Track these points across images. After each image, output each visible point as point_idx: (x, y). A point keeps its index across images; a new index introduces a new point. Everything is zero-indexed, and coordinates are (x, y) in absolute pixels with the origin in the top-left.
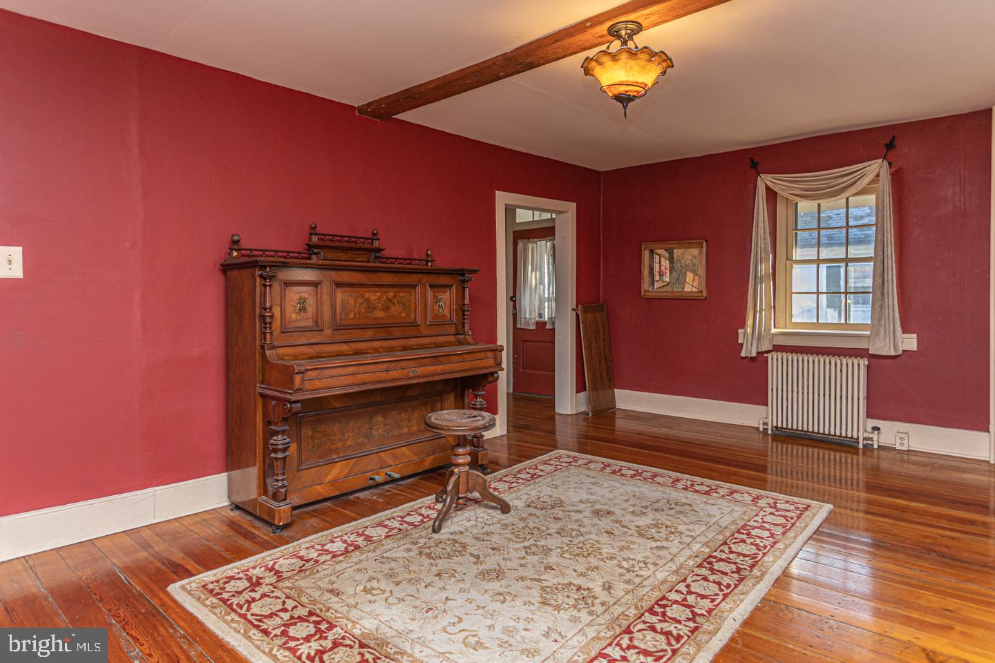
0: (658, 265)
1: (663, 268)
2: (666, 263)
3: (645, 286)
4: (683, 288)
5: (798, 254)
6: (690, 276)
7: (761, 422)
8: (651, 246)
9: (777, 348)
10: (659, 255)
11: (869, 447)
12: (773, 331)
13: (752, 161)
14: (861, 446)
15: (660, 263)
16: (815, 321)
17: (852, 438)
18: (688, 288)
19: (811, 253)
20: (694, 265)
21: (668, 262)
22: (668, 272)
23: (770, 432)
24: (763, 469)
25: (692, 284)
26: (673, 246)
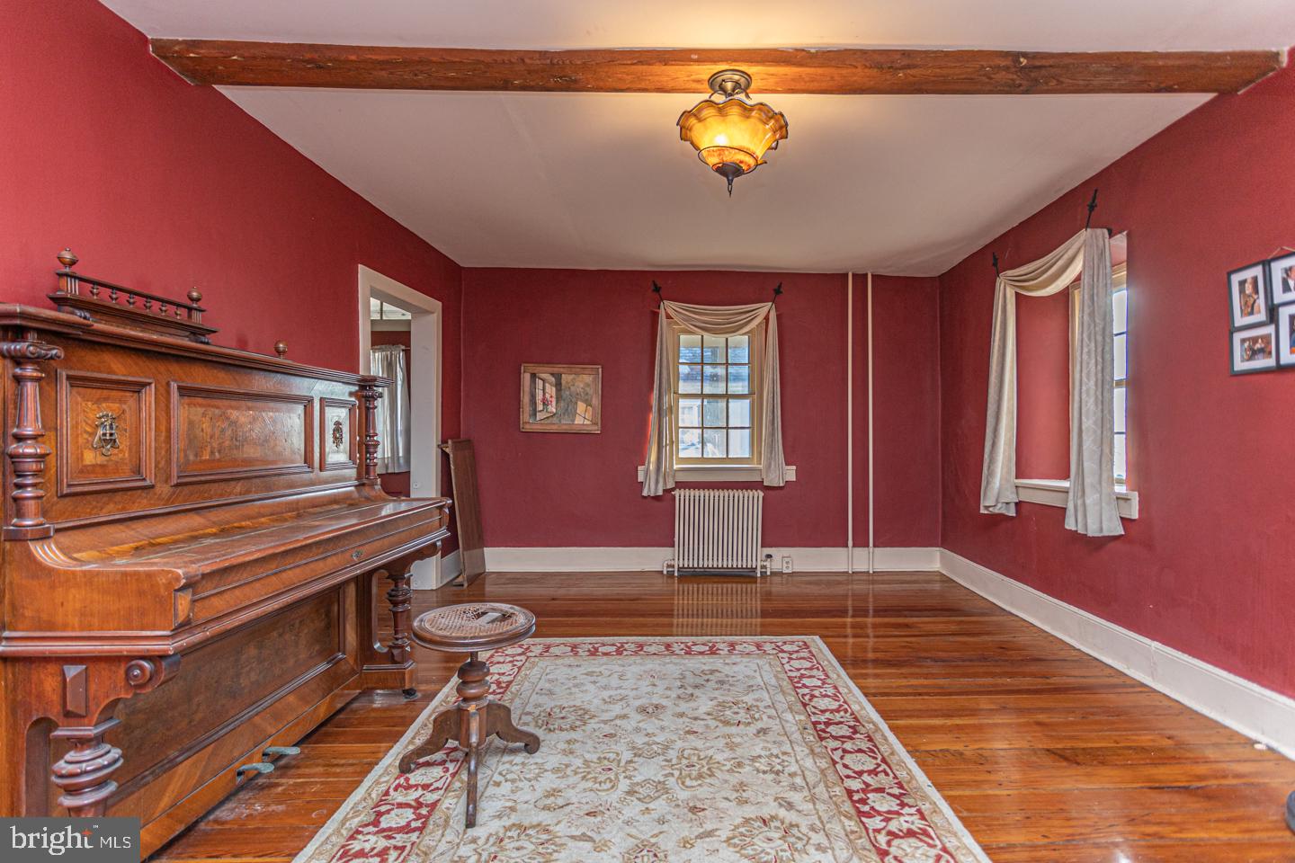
0: (541, 392)
1: (548, 396)
2: (551, 391)
3: (525, 416)
4: (574, 420)
5: (684, 387)
6: (581, 407)
7: (665, 565)
8: (532, 368)
9: (680, 485)
10: (544, 380)
11: (764, 574)
12: (675, 467)
13: (655, 285)
14: (759, 575)
15: (544, 390)
16: (700, 456)
17: (752, 568)
18: (578, 421)
19: (694, 388)
20: (587, 394)
21: (554, 389)
22: (554, 400)
23: (676, 574)
24: (669, 613)
25: (584, 417)
26: (562, 370)
